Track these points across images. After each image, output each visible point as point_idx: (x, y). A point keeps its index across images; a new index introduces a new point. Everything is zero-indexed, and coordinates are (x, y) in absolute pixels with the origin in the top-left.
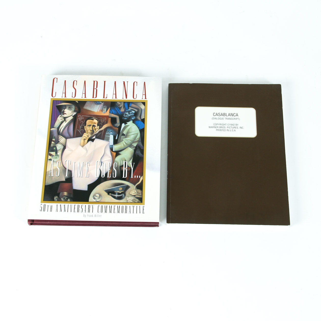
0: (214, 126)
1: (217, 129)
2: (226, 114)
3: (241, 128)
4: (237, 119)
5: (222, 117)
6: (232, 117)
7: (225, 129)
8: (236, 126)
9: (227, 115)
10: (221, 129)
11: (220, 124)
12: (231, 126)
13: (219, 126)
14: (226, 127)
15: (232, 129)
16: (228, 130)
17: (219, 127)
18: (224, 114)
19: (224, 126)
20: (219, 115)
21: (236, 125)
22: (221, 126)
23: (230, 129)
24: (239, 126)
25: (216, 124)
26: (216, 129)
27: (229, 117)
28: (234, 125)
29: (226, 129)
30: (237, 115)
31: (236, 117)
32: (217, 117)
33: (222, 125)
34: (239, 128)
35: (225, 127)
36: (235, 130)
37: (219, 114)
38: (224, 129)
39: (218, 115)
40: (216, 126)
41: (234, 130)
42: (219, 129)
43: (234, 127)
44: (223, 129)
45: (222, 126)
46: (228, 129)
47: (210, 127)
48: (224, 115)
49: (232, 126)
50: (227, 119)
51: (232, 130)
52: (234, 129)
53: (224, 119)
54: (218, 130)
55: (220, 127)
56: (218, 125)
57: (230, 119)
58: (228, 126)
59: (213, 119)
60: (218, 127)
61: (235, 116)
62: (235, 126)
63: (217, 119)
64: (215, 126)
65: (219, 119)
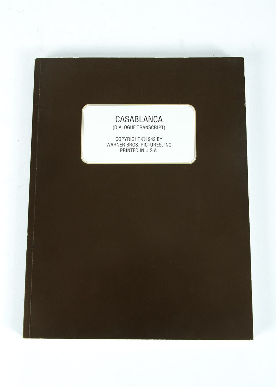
0: (116, 142)
1: (123, 148)
2: (139, 119)
3: (167, 145)
4: (159, 127)
5: (132, 123)
6: (150, 124)
7: (137, 147)
8: (158, 142)
9: (142, 120)
10: (129, 147)
11: (128, 138)
12: (149, 142)
13: (126, 142)
14: (139, 144)
15: (150, 147)
16: (142, 150)
17: (126, 145)
18: (136, 118)
19: (135, 142)
20: (127, 121)
21: (158, 139)
22: (129, 142)
23: (147, 148)
24: (163, 142)
25: (120, 138)
26: (120, 147)
27: (146, 124)
28: (153, 139)
29: (139, 147)
30: (160, 119)
31: (157, 124)
32: (123, 124)
33: (131, 139)
34: (163, 144)
35: (136, 144)
36: (155, 150)
37: (127, 118)
38: (135, 147)
39: (125, 119)
40: (121, 142)
41: (153, 150)
42: (126, 147)
43: (154, 144)
44: (133, 147)
45: (132, 142)
46: (143, 147)
47: (108, 145)
48: (137, 120)
49: (151, 142)
50: (141, 127)
51: (149, 150)
52: (153, 148)
53: (136, 127)
54: (124, 150)
55: (128, 145)
56: (124, 141)
57: (147, 127)
58: (143, 142)
59: (115, 127)
60: (124, 144)
61: (156, 121)
62: (156, 142)
63: (123, 128)
64: (118, 142)
65: (127, 127)
